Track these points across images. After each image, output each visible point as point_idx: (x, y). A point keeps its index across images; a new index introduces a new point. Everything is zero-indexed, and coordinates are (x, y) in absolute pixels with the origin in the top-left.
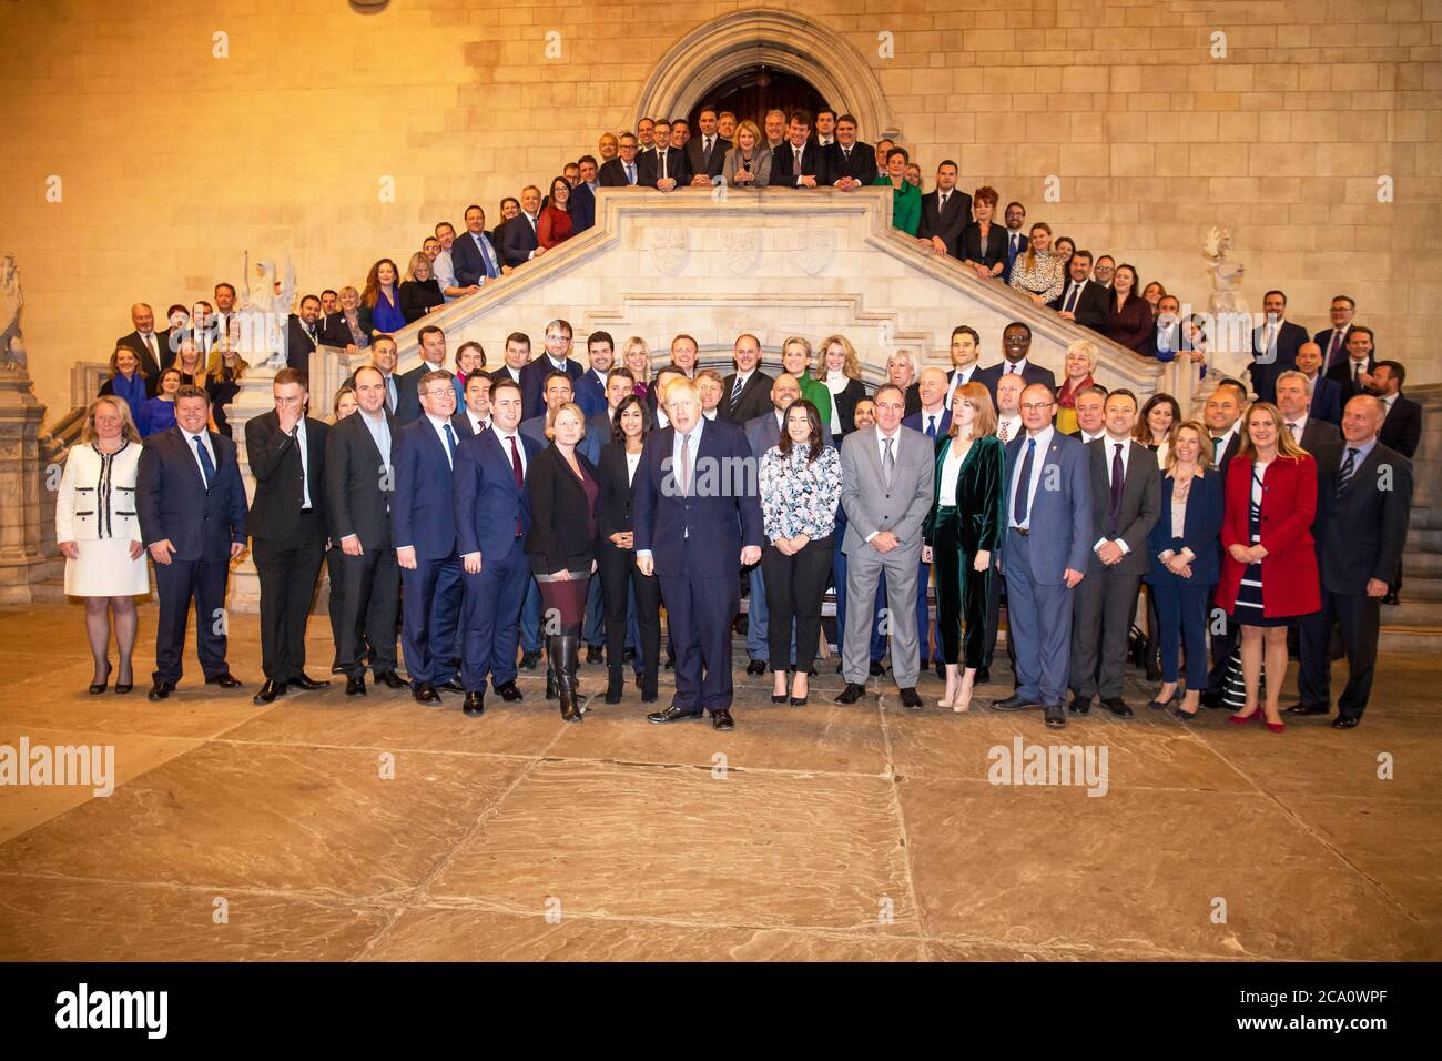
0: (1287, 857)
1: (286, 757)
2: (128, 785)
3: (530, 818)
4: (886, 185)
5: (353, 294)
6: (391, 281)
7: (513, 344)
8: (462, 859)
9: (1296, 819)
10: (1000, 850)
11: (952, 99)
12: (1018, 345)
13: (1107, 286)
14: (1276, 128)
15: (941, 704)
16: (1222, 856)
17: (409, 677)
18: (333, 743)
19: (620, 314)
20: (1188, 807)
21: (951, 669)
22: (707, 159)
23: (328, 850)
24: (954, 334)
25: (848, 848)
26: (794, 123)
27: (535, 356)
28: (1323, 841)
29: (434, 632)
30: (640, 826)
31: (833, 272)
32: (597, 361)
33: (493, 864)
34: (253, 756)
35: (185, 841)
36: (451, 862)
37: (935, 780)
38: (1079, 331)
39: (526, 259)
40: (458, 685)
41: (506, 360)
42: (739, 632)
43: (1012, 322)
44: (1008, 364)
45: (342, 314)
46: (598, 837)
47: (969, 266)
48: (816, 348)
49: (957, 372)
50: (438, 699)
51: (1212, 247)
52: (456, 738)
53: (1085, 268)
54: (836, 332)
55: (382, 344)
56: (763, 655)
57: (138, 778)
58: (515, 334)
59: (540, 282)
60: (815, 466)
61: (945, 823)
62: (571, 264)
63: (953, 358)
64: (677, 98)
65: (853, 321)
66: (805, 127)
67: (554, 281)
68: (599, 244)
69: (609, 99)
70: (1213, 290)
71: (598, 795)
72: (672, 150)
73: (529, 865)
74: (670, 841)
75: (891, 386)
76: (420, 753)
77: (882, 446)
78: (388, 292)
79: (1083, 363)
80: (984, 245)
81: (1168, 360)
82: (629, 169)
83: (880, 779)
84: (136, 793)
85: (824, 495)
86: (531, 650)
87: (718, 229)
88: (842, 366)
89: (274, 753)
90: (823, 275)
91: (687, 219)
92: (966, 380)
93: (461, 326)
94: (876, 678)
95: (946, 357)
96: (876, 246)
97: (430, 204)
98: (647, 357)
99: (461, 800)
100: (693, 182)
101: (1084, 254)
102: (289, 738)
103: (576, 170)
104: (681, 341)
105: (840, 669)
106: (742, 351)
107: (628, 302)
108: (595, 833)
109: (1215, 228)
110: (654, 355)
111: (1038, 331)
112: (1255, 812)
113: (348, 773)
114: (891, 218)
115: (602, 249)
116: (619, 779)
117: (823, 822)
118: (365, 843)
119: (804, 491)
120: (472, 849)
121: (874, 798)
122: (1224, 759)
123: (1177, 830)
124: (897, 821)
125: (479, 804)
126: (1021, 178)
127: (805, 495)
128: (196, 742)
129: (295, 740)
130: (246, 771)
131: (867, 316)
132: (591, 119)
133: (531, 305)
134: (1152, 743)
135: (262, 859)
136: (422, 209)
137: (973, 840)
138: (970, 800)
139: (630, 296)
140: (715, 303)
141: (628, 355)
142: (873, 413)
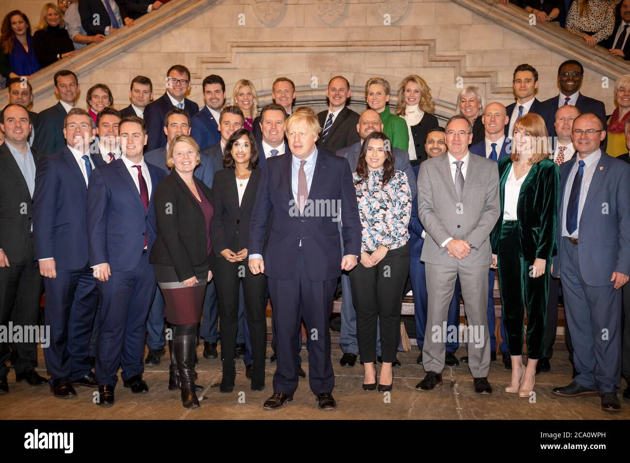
7: (138, 86)
12: (572, 80)
15: (508, 390)
17: (48, 374)
19: (227, 59)
21: (516, 359)
24: (516, 71)
29: (72, 334)
31: (410, 22)
32: (210, 100)
38: (626, 65)
39: (145, 12)
40: (91, 380)
41: (131, 100)
42: (334, 330)
43: (567, 60)
44: (563, 97)
48: (395, 87)
49: (518, 105)
50: (74, 393)
54: (413, 72)
56: (354, 349)
58: (139, 77)
59: (159, 32)
60: (388, 187)
62: (186, 16)
63: (514, 93)
65: (427, 63)
67: (170, 31)
75: (461, 117)
77: (453, 167)
78: (22, 40)
85: (397, 211)
86: (156, 348)
88: (418, 100)
90: (401, 24)
92: (526, 111)
93: (90, 70)
94: (451, 368)
95: (508, 93)
98: (254, 97)
104: (280, 83)
105: (420, 359)
106: (334, 89)
107: (235, 50)
110: (259, 94)
111: (590, 67)
119: (381, 208)
127: (382, 211)
131: (439, 59)
133: (151, 53)
139: (235, 44)
140: (308, 49)
141: (237, 95)
142: (443, 142)
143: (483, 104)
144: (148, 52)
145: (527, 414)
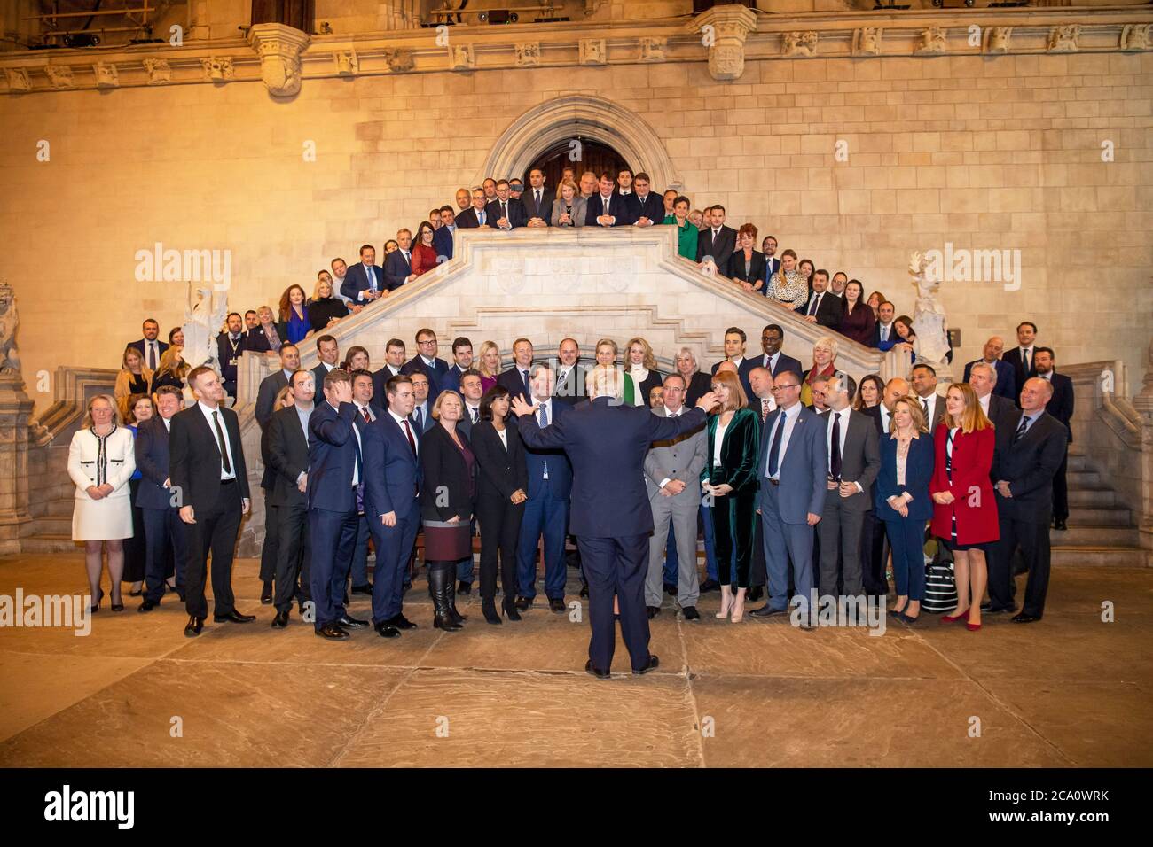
0: (988, 728)
1: (217, 671)
2: (94, 697)
3: (407, 715)
4: (673, 223)
5: (268, 312)
6: (300, 301)
7: (393, 348)
8: (355, 750)
9: (995, 699)
10: (771, 730)
11: (720, 159)
12: (770, 344)
13: (840, 296)
14: (958, 177)
15: (719, 615)
16: (940, 729)
18: (254, 660)
19: (475, 323)
20: (913, 692)
21: (725, 589)
22: (538, 206)
23: (250, 745)
24: (727, 333)
25: (654, 733)
26: (603, 179)
27: (410, 357)
28: (1016, 715)
30: (493, 719)
31: (634, 289)
33: (379, 753)
34: (192, 672)
35: (138, 741)
36: (346, 752)
37: (720, 677)
38: (820, 330)
39: (402, 283)
41: (387, 360)
43: (769, 324)
44: (767, 356)
45: (260, 327)
46: (461, 729)
47: (735, 282)
48: (622, 346)
51: (916, 268)
52: (349, 654)
53: (823, 283)
55: (288, 350)
57: (102, 690)
58: (393, 340)
59: (413, 300)
61: (728, 710)
62: (437, 286)
63: (725, 352)
64: (515, 161)
65: (651, 325)
66: (612, 182)
67: (424, 299)
68: (458, 270)
69: (464, 162)
70: (918, 298)
71: (461, 696)
72: (511, 201)
73: (407, 753)
74: (517, 730)
75: (679, 374)
76: (322, 667)
78: (298, 310)
79: (827, 354)
80: (748, 267)
81: (887, 350)
82: (480, 215)
83: (678, 677)
84: (101, 703)
87: (548, 259)
88: (642, 360)
89: (209, 668)
90: (627, 291)
91: (524, 251)
93: (354, 334)
96: (666, 269)
97: (330, 243)
98: (498, 357)
99: (354, 702)
100: (529, 224)
101: (820, 272)
102: (220, 656)
103: (438, 215)
104: (521, 343)
106: (566, 351)
107: (480, 314)
108: (459, 726)
109: (916, 253)
111: (789, 330)
112: (964, 694)
113: (266, 684)
114: (677, 248)
115: (460, 275)
116: (477, 683)
117: (635, 712)
118: (280, 739)
120: (363, 742)
121: (673, 692)
122: (941, 654)
123: (904, 710)
124: (692, 710)
125: (369, 706)
126: (772, 217)
128: (146, 662)
129: (226, 658)
130: (186, 684)
131: (661, 322)
132: (451, 177)
133: (407, 318)
134: (885, 642)
135: (198, 754)
136: (324, 246)
137: (751, 723)
138: (748, 691)
139: (482, 310)
140: (546, 314)
141: (483, 355)
142: (662, 395)
143: (697, 362)
144: (405, 318)
145: (740, 638)
